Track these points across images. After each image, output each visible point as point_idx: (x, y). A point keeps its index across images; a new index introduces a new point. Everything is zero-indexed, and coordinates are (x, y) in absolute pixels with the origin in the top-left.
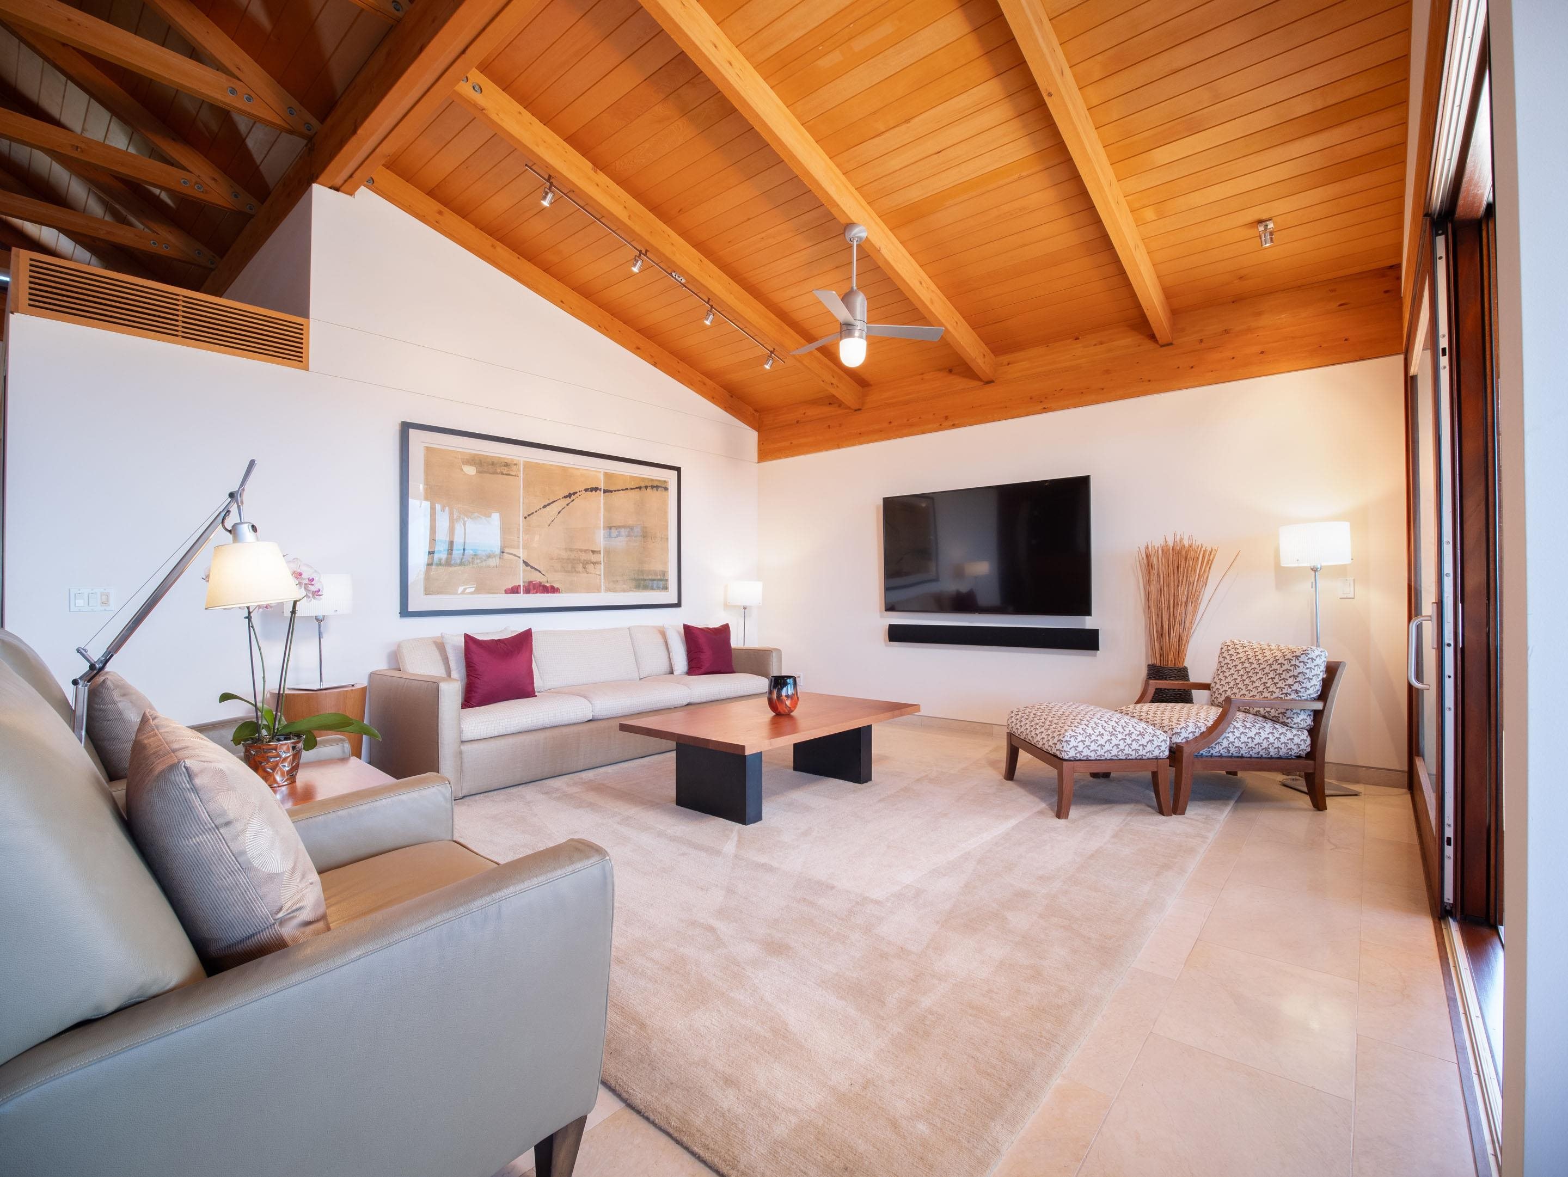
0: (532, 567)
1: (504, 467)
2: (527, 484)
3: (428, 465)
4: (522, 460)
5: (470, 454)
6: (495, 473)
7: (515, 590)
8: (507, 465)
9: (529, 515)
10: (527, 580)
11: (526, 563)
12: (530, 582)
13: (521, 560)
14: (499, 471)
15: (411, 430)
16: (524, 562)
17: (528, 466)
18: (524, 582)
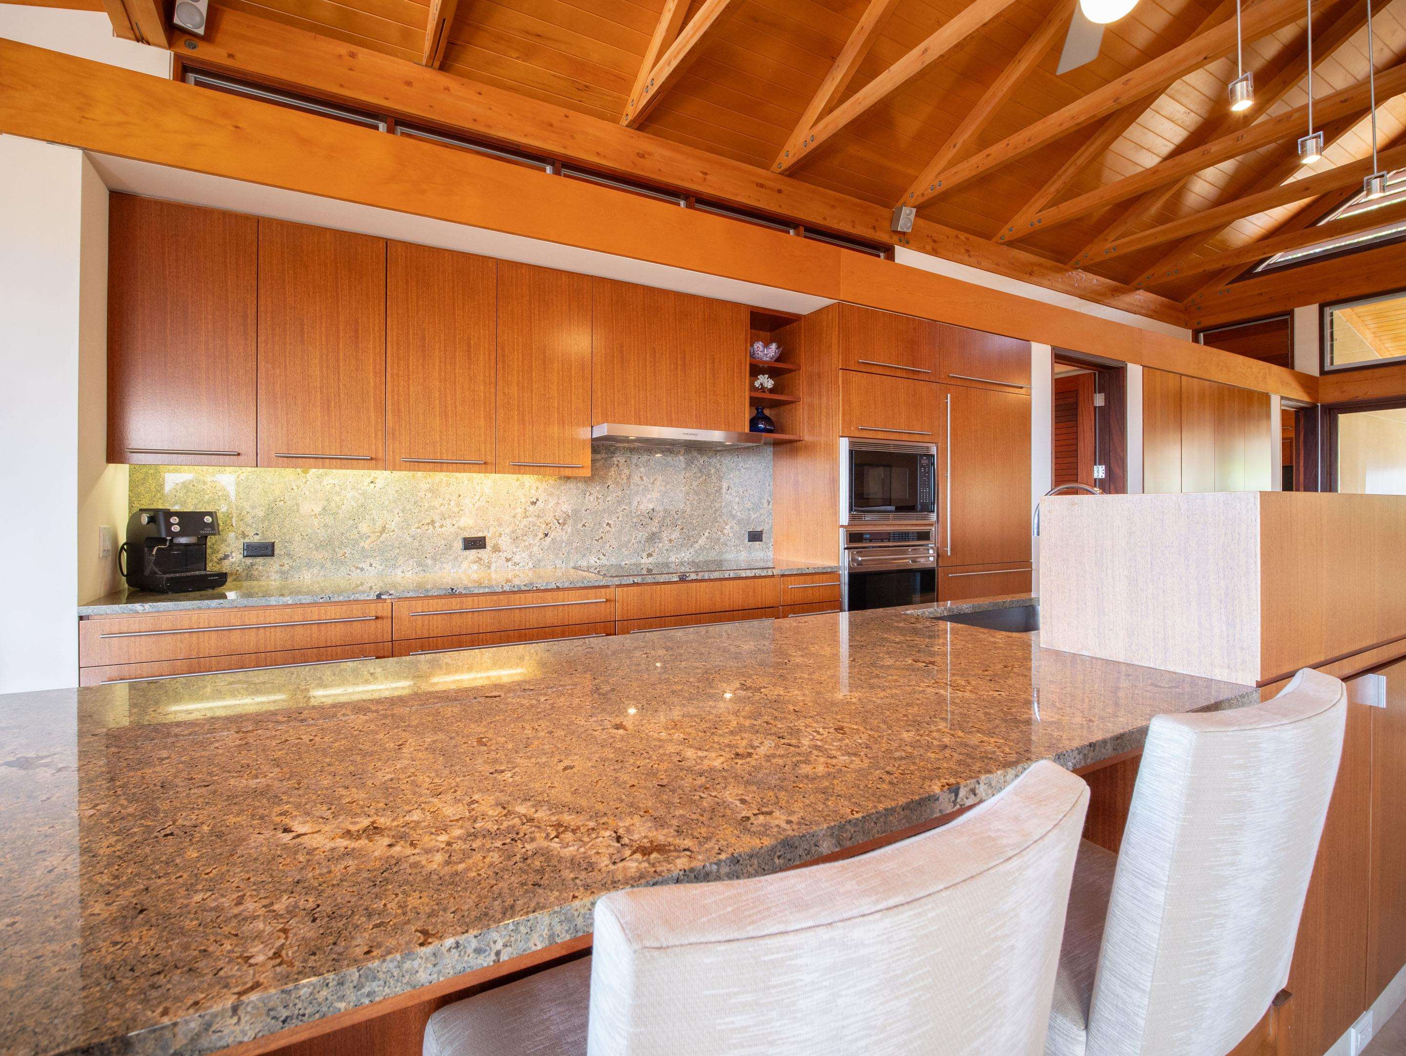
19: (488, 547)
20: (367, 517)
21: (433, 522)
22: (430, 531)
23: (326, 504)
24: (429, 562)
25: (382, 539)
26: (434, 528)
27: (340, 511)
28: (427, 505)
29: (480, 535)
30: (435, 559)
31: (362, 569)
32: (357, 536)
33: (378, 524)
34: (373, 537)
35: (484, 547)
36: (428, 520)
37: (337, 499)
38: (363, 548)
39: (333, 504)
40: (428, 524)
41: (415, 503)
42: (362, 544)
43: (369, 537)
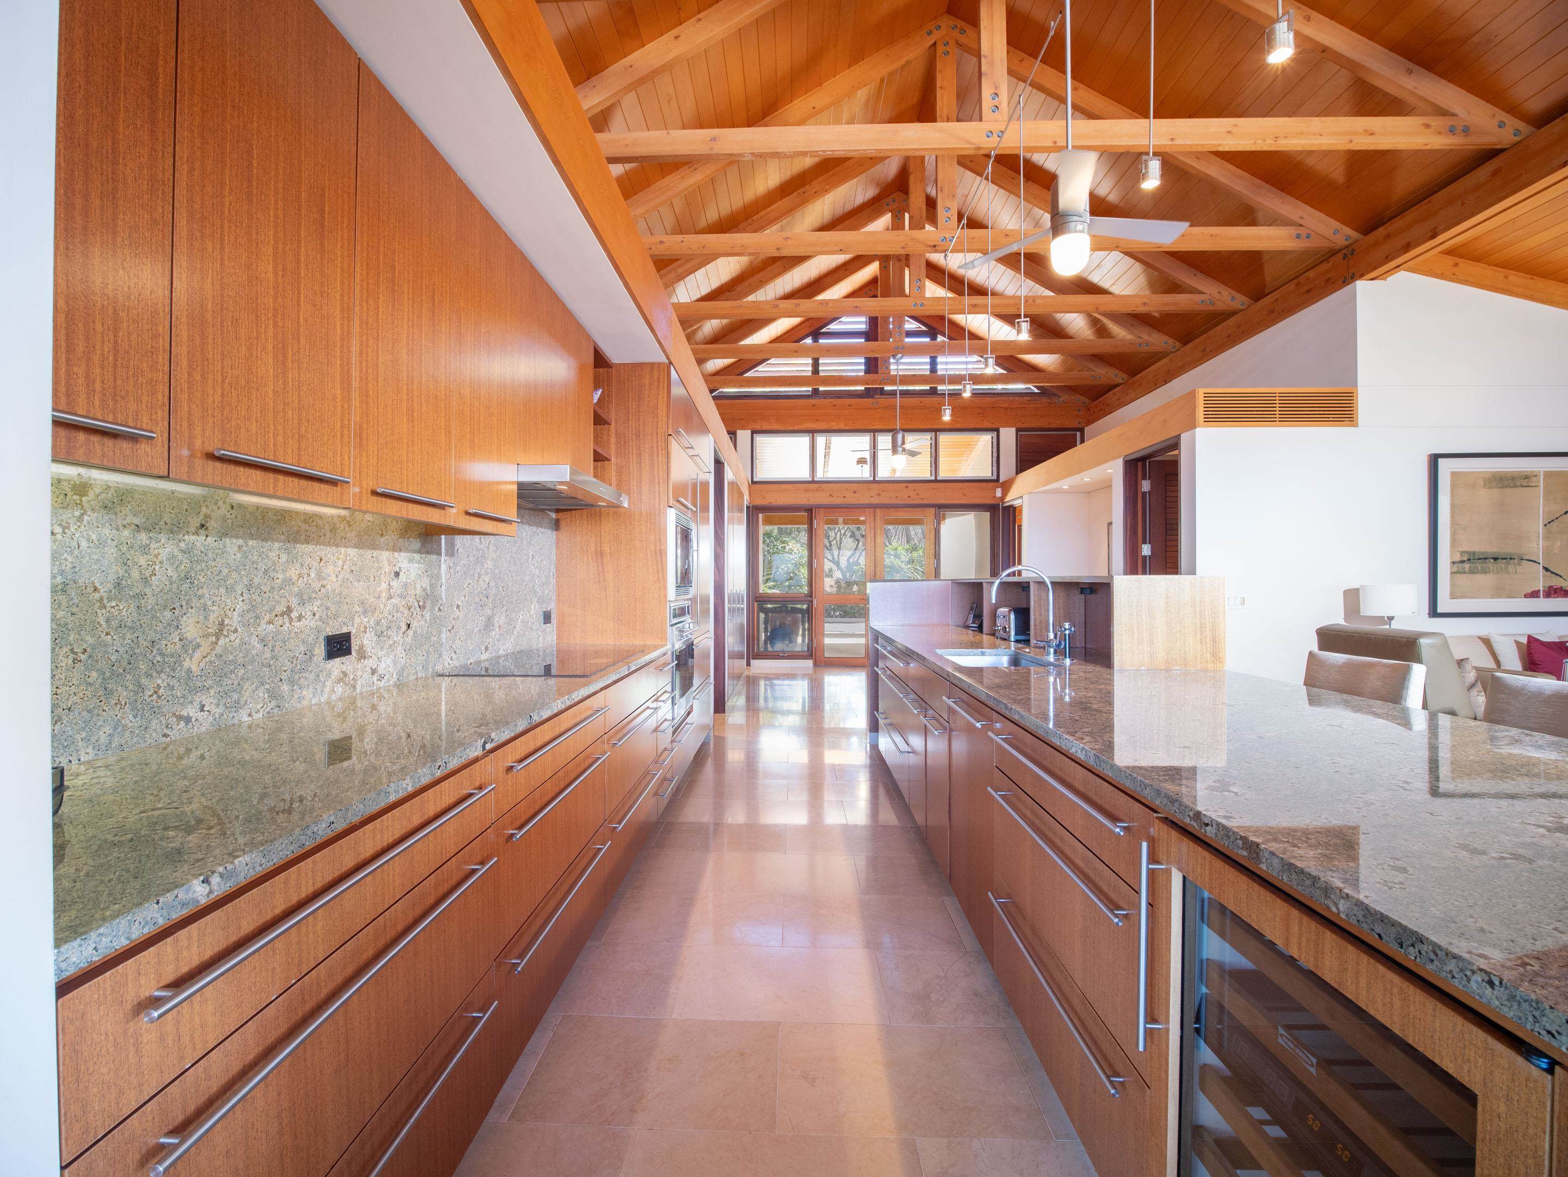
0: (1552, 573)
1: (1524, 480)
2: (1548, 493)
3: (1454, 486)
4: (1542, 470)
5: (1491, 472)
6: (1515, 486)
7: (1534, 594)
8: (1527, 477)
9: (1549, 523)
10: (1547, 585)
11: (1546, 569)
12: (1550, 587)
13: (1541, 565)
14: (1518, 484)
15: (1440, 460)
16: (1544, 568)
17: (1549, 475)
18: (1544, 587)
19: (354, 653)
20: (195, 602)
21: (289, 610)
22: (285, 628)
23: (121, 572)
24: (285, 687)
25: (218, 650)
26: (291, 620)
27: (148, 590)
28: (281, 576)
29: (345, 630)
30: (292, 682)
31: (188, 720)
32: (179, 645)
33: (212, 617)
34: (205, 648)
35: (350, 653)
36: (281, 608)
37: (143, 561)
38: (189, 671)
39: (135, 574)
40: (283, 614)
41: (266, 572)
42: (186, 664)
43: (199, 646)
